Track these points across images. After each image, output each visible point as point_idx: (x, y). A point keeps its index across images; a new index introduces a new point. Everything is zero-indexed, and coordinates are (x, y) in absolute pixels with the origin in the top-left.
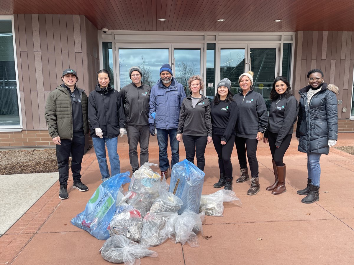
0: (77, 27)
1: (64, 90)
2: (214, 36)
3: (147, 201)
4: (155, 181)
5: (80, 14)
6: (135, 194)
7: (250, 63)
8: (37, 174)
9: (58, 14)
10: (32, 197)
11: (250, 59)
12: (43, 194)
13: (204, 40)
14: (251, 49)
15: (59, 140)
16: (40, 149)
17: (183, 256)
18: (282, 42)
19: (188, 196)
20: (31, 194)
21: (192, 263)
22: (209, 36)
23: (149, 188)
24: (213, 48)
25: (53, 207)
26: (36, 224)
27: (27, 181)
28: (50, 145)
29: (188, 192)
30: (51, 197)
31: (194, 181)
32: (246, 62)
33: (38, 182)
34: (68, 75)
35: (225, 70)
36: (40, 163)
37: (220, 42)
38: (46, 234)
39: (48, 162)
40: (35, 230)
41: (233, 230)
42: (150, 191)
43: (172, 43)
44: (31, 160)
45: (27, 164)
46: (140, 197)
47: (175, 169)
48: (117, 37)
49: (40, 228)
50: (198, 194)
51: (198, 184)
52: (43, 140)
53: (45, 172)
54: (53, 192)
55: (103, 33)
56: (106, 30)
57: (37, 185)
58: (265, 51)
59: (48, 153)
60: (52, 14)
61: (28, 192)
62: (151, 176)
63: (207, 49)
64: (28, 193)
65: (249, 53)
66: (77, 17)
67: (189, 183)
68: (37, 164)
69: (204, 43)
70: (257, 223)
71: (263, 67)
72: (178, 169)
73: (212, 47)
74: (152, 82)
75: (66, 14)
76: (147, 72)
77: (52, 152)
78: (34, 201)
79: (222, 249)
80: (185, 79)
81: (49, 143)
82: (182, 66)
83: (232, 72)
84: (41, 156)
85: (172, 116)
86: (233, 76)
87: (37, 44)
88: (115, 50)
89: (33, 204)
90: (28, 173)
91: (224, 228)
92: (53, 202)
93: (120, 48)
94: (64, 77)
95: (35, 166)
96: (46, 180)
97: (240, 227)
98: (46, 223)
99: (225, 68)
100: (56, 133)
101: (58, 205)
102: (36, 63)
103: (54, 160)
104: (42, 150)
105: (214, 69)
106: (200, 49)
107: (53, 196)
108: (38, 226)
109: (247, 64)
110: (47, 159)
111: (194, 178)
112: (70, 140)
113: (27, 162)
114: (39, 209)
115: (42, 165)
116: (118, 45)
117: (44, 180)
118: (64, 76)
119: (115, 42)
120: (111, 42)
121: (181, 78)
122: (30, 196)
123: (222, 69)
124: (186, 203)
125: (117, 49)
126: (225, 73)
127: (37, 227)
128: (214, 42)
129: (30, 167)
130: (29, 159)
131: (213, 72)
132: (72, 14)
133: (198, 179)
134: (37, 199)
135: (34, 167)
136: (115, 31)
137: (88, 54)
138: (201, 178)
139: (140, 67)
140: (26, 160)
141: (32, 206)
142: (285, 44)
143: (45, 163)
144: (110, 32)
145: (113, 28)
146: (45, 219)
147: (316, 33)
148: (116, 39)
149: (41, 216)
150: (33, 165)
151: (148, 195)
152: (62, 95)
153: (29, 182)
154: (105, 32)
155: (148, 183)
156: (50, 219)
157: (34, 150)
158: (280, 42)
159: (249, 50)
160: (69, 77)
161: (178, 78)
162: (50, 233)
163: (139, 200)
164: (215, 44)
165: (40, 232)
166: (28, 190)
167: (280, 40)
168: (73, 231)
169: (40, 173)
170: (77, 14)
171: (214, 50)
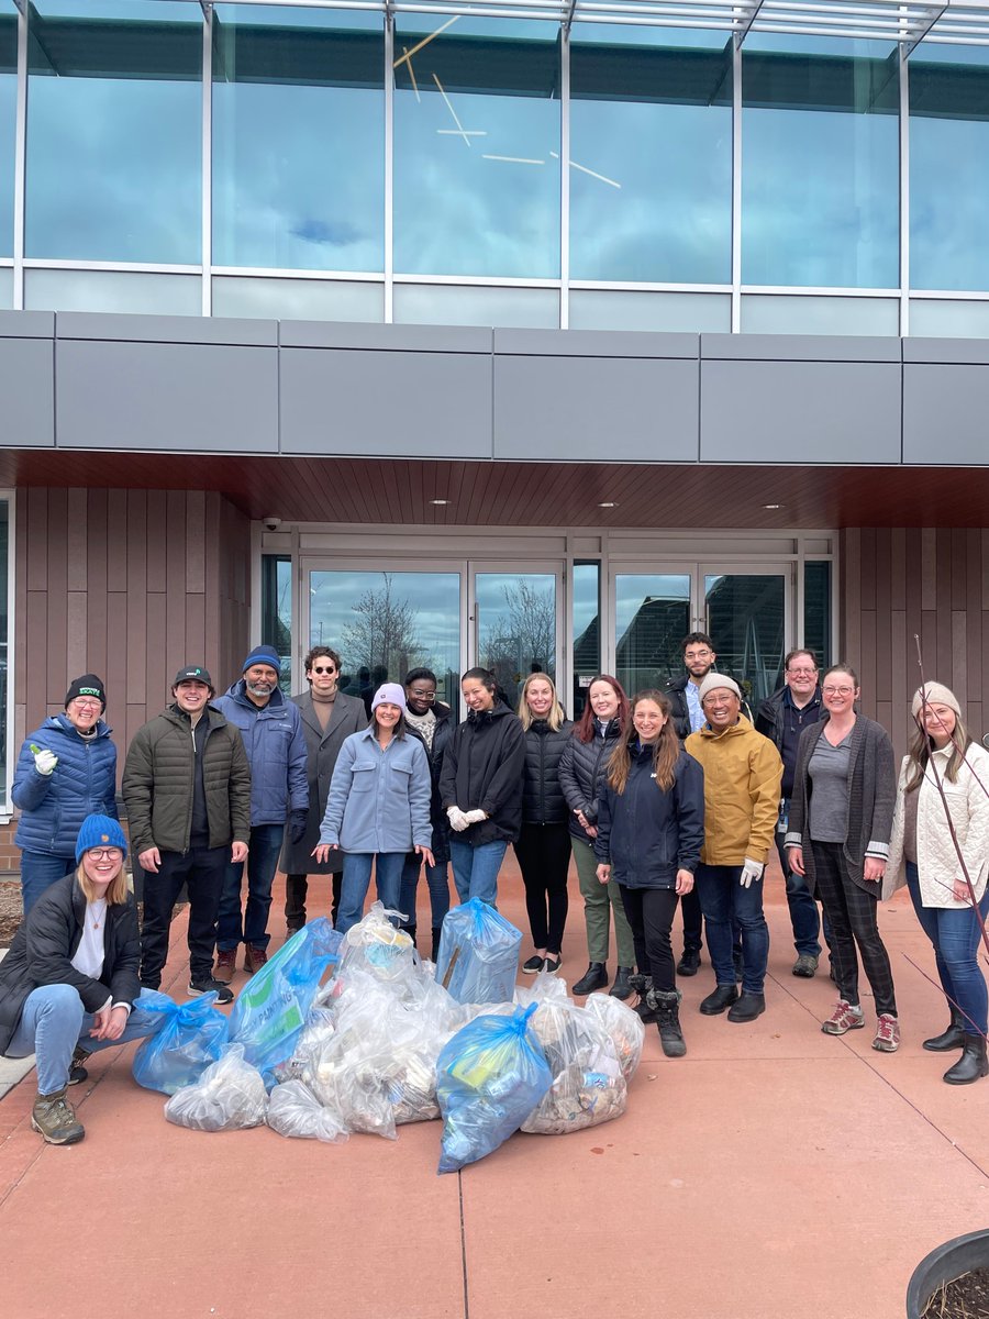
1: (177, 721)
2: (596, 540)
4: (401, 953)
5: (206, 488)
7: (706, 617)
9: (143, 487)
11: (707, 606)
13: (566, 551)
15: (158, 856)
18: (801, 558)
22: (582, 539)
23: (383, 968)
29: (479, 978)
31: (492, 950)
32: (694, 616)
34: (186, 682)
37: (612, 556)
43: (469, 559)
47: (448, 923)
48: (306, 543)
51: (502, 959)
55: (267, 530)
56: (275, 521)
60: (128, 487)
62: (391, 939)
66: (198, 497)
67: (481, 956)
69: (565, 560)
72: (456, 922)
75: (167, 488)
85: (270, 789)
87: (77, 569)
88: (300, 578)
93: (314, 569)
94: (176, 687)
100: (150, 838)
109: (699, 620)
111: (494, 942)
112: (180, 854)
116: (309, 563)
118: (178, 684)
119: (300, 555)
120: (290, 556)
125: (306, 573)
128: (596, 556)
132: (183, 489)
133: (504, 947)
137: (221, 596)
138: (511, 944)
142: (808, 565)
144: (287, 525)
145: (298, 515)
147: (898, 535)
148: (302, 546)
152: (173, 734)
154: (272, 528)
155: (381, 957)
158: (793, 557)
160: (189, 686)
164: (599, 561)
167: (795, 552)
170: (194, 489)
171: (596, 567)
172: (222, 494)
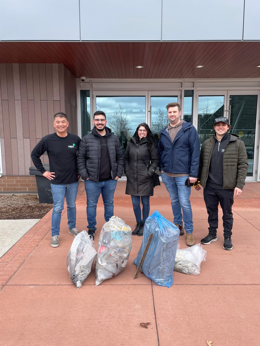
0: (56, 75)
2: (192, 83)
3: (117, 256)
4: (125, 234)
5: (59, 63)
6: (105, 248)
7: (229, 110)
8: (13, 220)
9: (37, 63)
10: (5, 245)
11: (230, 106)
12: (16, 241)
13: (182, 87)
14: (230, 96)
16: (19, 194)
17: (156, 321)
19: (162, 253)
20: (5, 241)
21: (165, 330)
22: (187, 84)
23: (119, 241)
24: (191, 95)
25: (25, 256)
26: (6, 275)
27: (3, 228)
28: (27, 191)
29: (162, 249)
30: (23, 246)
32: (225, 109)
33: (13, 229)
35: (203, 117)
36: (17, 209)
37: (198, 89)
38: (14, 286)
39: (25, 208)
40: (4, 282)
41: (211, 293)
42: (120, 245)
43: (148, 91)
44: (9, 206)
45: (4, 209)
46: (110, 251)
47: (148, 223)
48: (95, 86)
49: (9, 279)
50: (173, 251)
51: (172, 241)
52: (21, 185)
53: (20, 219)
54: (26, 240)
55: (82, 81)
56: (84, 78)
57: (11, 232)
58: (244, 98)
59: (25, 198)
60: (32, 63)
61: (2, 239)
62: (121, 228)
63: (185, 96)
64: (2, 241)
65: (229, 99)
66: (56, 66)
67: (163, 240)
68: (13, 210)
69: (182, 90)
70: (238, 286)
71: (242, 114)
73: (189, 93)
74: (129, 129)
75: (45, 63)
76: (124, 119)
77: (29, 198)
78: (7, 249)
79: (198, 315)
80: (162, 126)
81: (27, 188)
82: (159, 113)
83: (210, 119)
84: (18, 202)
86: (210, 123)
87: (17, 93)
88: (93, 98)
89: (6, 252)
90: (4, 219)
91: (201, 290)
92: (25, 252)
93: (97, 96)
95: (12, 212)
96: (21, 227)
97: (219, 289)
98: (16, 274)
99: (202, 115)
101: (29, 254)
102: (17, 111)
103: (30, 206)
104: (20, 196)
105: (192, 116)
106: (177, 96)
107: (26, 244)
108: (7, 277)
109: (227, 111)
110: (24, 205)
113: (4, 208)
114: (10, 258)
115: (18, 211)
116: (95, 93)
117: (19, 227)
119: (92, 90)
120: (89, 90)
121: (157, 125)
122: (3, 243)
123: (199, 116)
124: (160, 260)
125: (95, 96)
126: (202, 120)
127: (6, 279)
128: (192, 89)
129: (7, 213)
130: (7, 204)
131: (191, 119)
132: (51, 63)
133: (173, 236)
134: (10, 248)
135: (10, 213)
136: (93, 80)
137: (66, 102)
138: (175, 233)
139: (118, 114)
140: (3, 205)
141: (4, 255)
143: (21, 209)
144: (88, 80)
145: (91, 76)
146: (15, 269)
148: (93, 87)
149: (11, 266)
150: (10, 211)
151: (119, 249)
153: (4, 228)
154: (83, 80)
155: (118, 237)
156: (20, 270)
157: (13, 195)
159: (229, 97)
161: (155, 125)
162: (18, 286)
163: (109, 254)
164: (193, 91)
165: (9, 284)
166: (2, 236)
168: (42, 284)
169: (15, 219)
170: (55, 63)
171: (191, 98)
172: (64, 65)
